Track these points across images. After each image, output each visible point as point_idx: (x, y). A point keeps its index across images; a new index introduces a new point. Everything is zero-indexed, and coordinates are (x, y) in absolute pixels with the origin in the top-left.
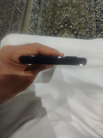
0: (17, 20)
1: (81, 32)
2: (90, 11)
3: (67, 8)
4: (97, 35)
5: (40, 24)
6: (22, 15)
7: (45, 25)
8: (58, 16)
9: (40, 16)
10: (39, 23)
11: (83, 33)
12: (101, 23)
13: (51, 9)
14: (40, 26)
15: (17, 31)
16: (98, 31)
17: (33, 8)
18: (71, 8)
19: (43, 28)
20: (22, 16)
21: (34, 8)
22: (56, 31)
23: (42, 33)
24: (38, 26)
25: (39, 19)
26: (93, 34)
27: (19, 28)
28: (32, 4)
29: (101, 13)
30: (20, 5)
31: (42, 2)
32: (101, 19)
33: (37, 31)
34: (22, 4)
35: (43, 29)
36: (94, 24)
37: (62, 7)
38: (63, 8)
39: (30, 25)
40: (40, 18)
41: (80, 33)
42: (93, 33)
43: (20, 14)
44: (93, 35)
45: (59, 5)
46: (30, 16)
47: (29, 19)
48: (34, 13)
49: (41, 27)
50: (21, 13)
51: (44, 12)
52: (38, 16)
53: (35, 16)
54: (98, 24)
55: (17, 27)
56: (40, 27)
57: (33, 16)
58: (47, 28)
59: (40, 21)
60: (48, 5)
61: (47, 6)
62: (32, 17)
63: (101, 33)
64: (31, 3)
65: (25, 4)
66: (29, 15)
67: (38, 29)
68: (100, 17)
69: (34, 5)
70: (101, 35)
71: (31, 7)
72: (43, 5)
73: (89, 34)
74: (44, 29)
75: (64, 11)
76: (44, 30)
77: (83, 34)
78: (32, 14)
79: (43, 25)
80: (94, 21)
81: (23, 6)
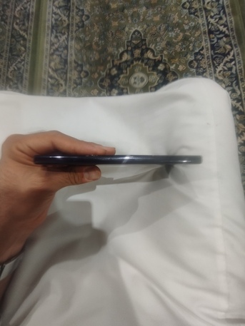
0: (18, 56)
1: (174, 65)
2: (193, 11)
3: (135, 10)
4: (215, 67)
5: (74, 57)
6: (30, 41)
7: (85, 59)
8: (116, 32)
9: (72, 39)
10: (72, 57)
11: (180, 66)
12: (221, 36)
13: (97, 18)
14: (75, 62)
15: (22, 82)
16: (217, 57)
17: (54, 22)
18: (144, 9)
19: (81, 66)
20: (29, 45)
21: (56, 20)
22: (114, 69)
23: (81, 78)
24: (71, 63)
25: (71, 47)
26: (204, 66)
27: (24, 75)
28: (49, 13)
29: (220, 12)
30: (22, 17)
31: (73, 4)
32: (221, 25)
33: (68, 75)
34: (27, 16)
35: (82, 70)
36: (206, 40)
37: (122, 9)
38: (126, 11)
39: (50, 63)
40: (72, 43)
41: (172, 67)
42: (204, 63)
43: (25, 39)
44: (204, 69)
45: (114, 6)
46: (47, 43)
47: (47, 49)
48: (57, 32)
49: (76, 65)
50: (26, 36)
51: (79, 27)
52: (67, 39)
53: (59, 40)
54: (215, 40)
55: (21, 71)
56: (74, 65)
57: (56, 40)
58: (91, 65)
59: (73, 51)
60: (87, 9)
61: (86, 13)
62: (52, 44)
63: (224, 62)
64: (48, 11)
65: (32, 13)
66: (46, 39)
67: (71, 70)
68: (217, 22)
69: (55, 14)
70: (225, 65)
71: (49, 20)
72: (75, 10)
73: (195, 66)
74: (84, 69)
75: (129, 19)
76: (86, 72)
77: (181, 68)
78: (53, 36)
79: (82, 60)
80: (205, 33)
81: (28, 19)
